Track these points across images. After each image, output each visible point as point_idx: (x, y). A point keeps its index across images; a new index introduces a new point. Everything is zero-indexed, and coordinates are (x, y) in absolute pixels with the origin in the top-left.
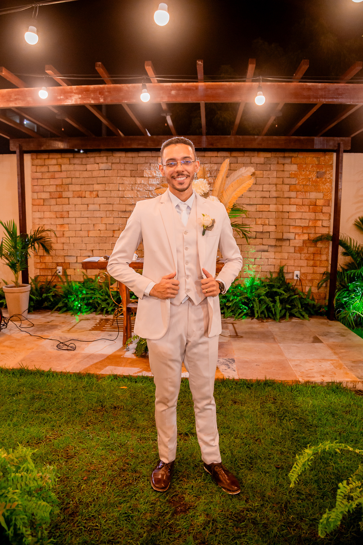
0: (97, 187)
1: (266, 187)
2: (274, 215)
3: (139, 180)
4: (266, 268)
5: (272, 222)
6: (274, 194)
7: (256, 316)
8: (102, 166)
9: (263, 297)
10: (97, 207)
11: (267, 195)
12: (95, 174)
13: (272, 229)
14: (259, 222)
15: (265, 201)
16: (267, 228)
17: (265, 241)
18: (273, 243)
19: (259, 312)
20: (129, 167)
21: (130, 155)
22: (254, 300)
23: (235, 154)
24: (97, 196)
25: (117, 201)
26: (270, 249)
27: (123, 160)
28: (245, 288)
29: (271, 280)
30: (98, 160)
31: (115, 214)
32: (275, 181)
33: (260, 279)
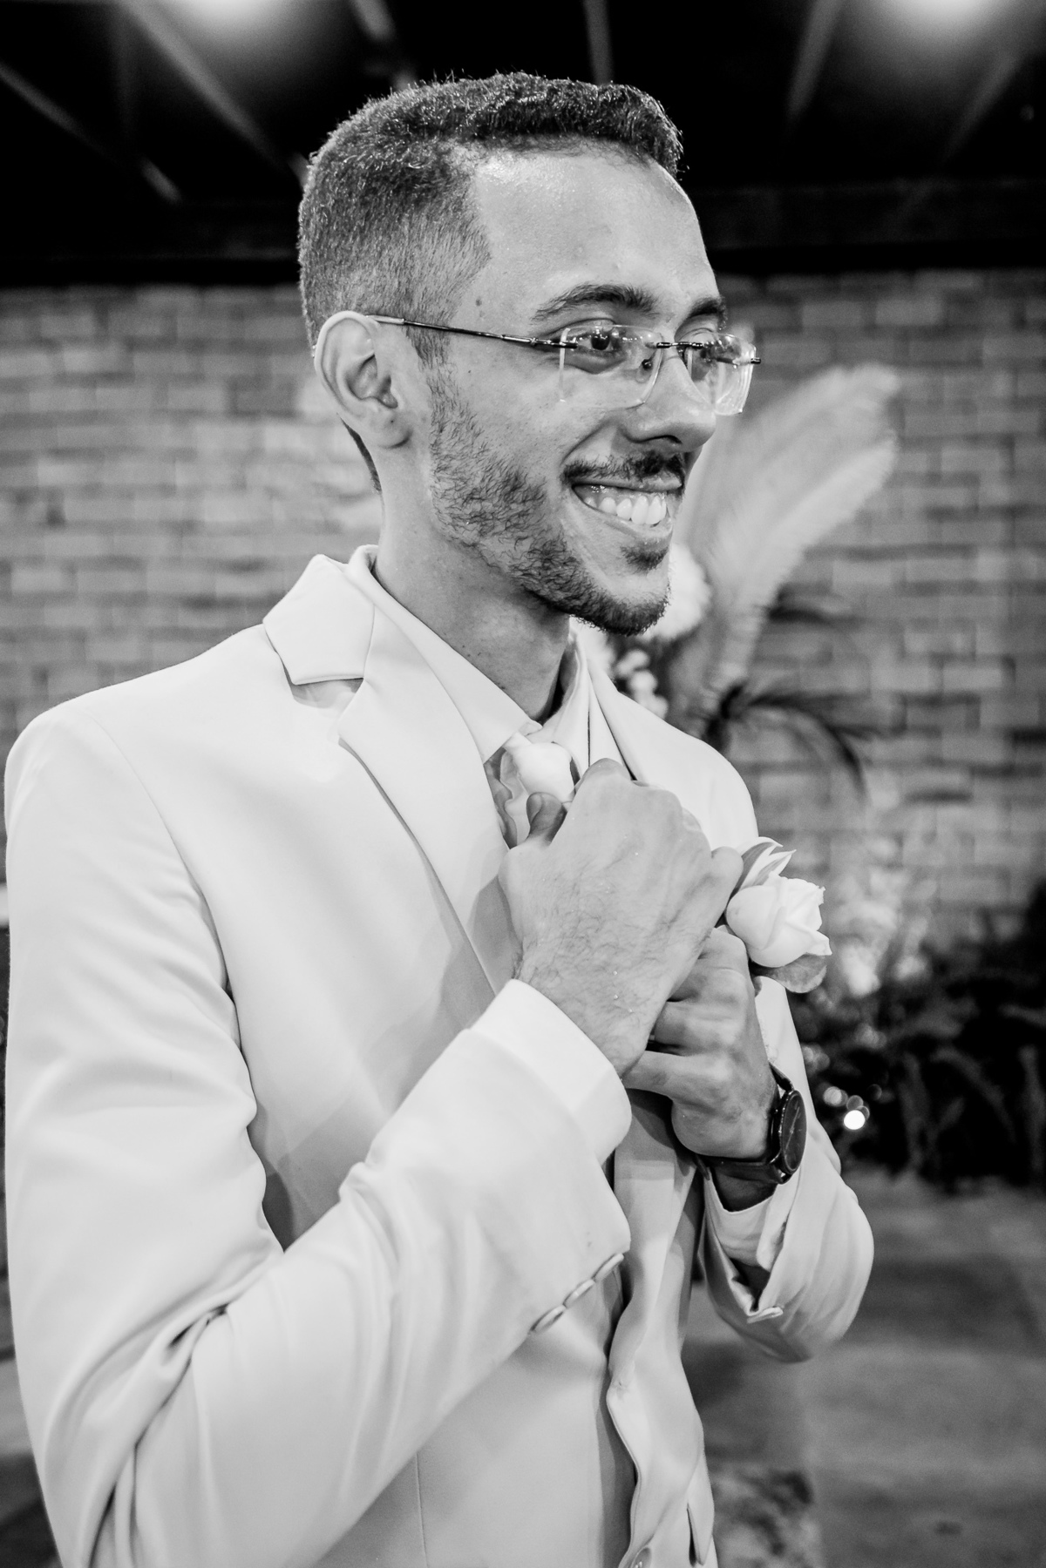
0: (49, 473)
1: (953, 458)
2: (996, 605)
3: (275, 436)
4: (964, 889)
5: (988, 643)
6: (997, 492)
7: (917, 1157)
8: (78, 359)
9: (946, 1054)
10: (52, 579)
11: (956, 497)
12: (39, 401)
13: (985, 679)
14: (918, 643)
15: (950, 533)
16: (960, 679)
17: (951, 746)
18: (993, 752)
19: (932, 1136)
20: (222, 366)
21: (223, 298)
22: (900, 1072)
23: (782, 285)
24: (55, 520)
25: (160, 545)
26: (980, 788)
27: (186, 327)
28: (848, 1001)
29: (991, 952)
30: (51, 324)
31: (155, 617)
32: (999, 420)
33: (926, 949)
